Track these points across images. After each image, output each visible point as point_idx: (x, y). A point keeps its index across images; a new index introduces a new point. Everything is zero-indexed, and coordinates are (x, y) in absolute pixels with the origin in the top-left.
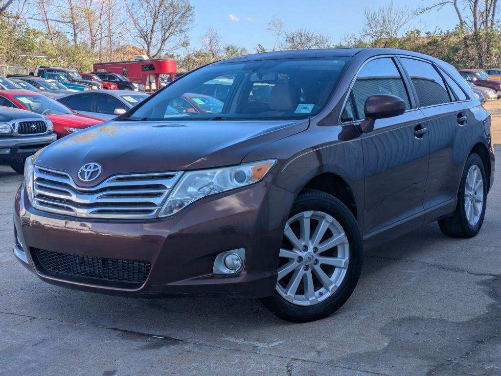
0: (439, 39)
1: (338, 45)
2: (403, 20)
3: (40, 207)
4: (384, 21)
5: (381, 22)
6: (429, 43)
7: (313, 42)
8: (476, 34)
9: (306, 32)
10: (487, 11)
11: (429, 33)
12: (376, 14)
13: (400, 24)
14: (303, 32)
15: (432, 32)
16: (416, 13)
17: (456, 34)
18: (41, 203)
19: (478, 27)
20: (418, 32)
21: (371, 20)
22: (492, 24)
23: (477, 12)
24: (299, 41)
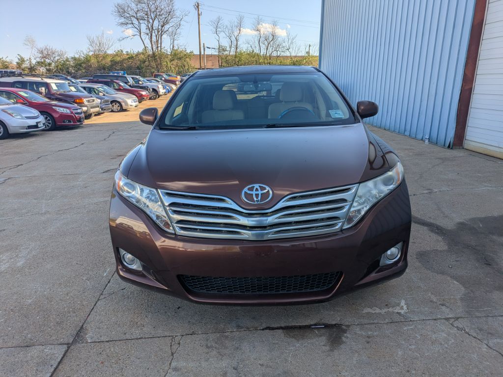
0: (134, 55)
1: (73, 57)
2: (111, 44)
3: (183, 232)
4: (100, 44)
5: (98, 44)
6: (129, 58)
7: (57, 54)
8: (154, 54)
9: (51, 48)
10: (157, 41)
11: (128, 52)
12: (94, 39)
13: (109, 46)
14: (48, 47)
15: (129, 52)
16: (119, 40)
17: (143, 53)
18: (182, 228)
19: (154, 50)
20: (122, 51)
21: (92, 43)
22: (161, 49)
23: (153, 42)
24: (46, 53)
